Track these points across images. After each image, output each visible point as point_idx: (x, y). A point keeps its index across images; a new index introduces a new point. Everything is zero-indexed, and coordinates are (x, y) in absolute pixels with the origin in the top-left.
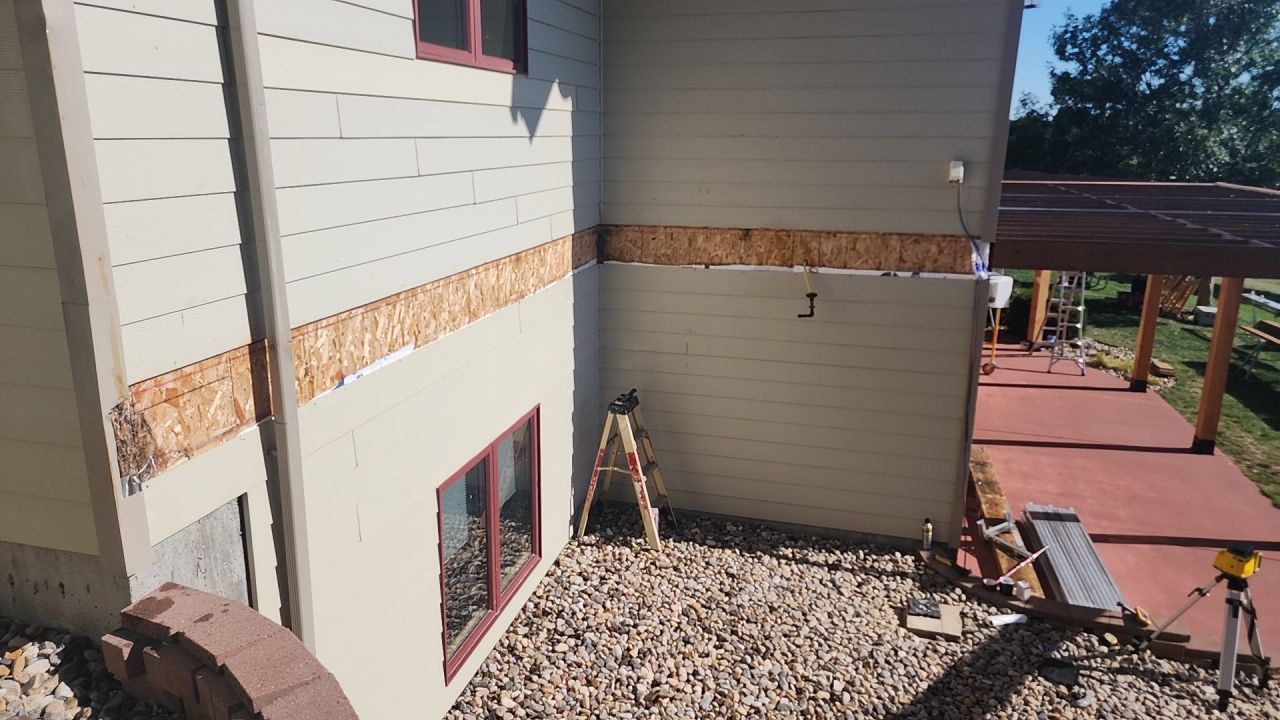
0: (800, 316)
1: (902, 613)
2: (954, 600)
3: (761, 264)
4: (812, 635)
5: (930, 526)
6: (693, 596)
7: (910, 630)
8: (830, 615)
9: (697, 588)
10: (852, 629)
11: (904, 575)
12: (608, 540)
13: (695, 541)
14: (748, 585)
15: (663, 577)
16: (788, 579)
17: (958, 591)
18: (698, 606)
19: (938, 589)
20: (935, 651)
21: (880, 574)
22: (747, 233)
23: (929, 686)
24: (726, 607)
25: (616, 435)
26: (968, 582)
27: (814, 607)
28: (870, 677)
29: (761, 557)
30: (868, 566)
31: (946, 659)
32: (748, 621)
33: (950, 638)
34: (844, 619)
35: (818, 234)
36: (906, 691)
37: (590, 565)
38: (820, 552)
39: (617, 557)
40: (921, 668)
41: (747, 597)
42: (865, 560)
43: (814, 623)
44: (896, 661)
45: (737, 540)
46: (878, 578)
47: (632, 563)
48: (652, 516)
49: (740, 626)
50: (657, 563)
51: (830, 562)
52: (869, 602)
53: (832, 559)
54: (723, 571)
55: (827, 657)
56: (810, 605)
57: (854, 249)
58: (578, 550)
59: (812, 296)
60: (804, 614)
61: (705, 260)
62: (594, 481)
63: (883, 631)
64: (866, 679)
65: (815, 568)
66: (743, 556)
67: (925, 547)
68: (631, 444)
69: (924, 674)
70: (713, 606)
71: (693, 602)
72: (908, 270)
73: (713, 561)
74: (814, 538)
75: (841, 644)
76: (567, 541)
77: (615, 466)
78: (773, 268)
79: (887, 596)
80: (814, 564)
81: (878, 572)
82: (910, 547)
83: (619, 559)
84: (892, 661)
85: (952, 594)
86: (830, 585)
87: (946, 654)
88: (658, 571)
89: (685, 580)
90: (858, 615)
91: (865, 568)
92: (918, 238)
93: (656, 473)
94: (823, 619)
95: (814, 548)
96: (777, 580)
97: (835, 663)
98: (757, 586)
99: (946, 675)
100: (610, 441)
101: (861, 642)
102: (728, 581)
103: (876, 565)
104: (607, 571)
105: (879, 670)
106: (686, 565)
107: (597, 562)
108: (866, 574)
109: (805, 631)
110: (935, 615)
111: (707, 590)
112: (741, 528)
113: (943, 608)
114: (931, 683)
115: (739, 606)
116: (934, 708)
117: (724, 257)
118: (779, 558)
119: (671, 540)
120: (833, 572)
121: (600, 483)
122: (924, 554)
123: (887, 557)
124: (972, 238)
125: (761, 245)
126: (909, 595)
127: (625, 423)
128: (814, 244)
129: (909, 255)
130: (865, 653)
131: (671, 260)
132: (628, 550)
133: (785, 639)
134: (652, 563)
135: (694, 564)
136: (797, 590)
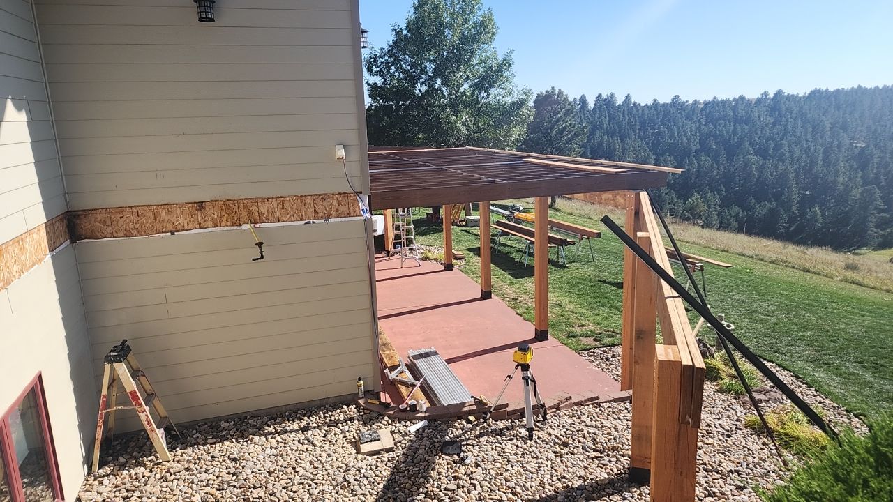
0: (254, 260)
1: (356, 445)
2: (384, 425)
3: (216, 226)
4: (303, 481)
5: (362, 382)
6: (207, 485)
7: (364, 454)
8: (311, 463)
9: (209, 478)
10: (328, 467)
11: (352, 419)
12: (122, 467)
13: (198, 444)
14: (248, 462)
15: (178, 480)
16: (276, 448)
17: (386, 418)
18: (213, 491)
19: (375, 421)
20: (382, 462)
21: (336, 424)
22: (201, 205)
23: (384, 485)
24: (236, 484)
25: (114, 381)
26: (390, 411)
27: (299, 461)
28: (347, 494)
29: (252, 439)
30: (327, 421)
31: (390, 464)
32: (255, 488)
33: (389, 450)
34: (321, 462)
35: (255, 200)
36: (371, 494)
37: (110, 491)
38: (294, 421)
39: (134, 477)
40: (377, 476)
41: (250, 471)
42: (325, 417)
43: (302, 472)
44: (361, 477)
45: (231, 432)
46: (335, 427)
47: (149, 477)
48: (159, 437)
49: (249, 494)
50: (172, 471)
51: (302, 426)
52: (334, 445)
53: (303, 424)
54: (226, 459)
55: (316, 492)
56: (296, 460)
57: (283, 208)
58: (96, 483)
59: (260, 244)
60: (294, 468)
61: (170, 229)
62: (101, 422)
63: (347, 461)
64: (346, 497)
65: (293, 434)
66: (239, 442)
67: (361, 397)
68: (130, 385)
69: (380, 479)
70: (226, 486)
71: (208, 490)
72: (322, 218)
73: (217, 453)
74: (287, 414)
75: (323, 480)
76: (83, 478)
77: (117, 405)
78: (226, 228)
79: (345, 437)
80: (292, 431)
81: (335, 422)
82: (351, 400)
83: (137, 479)
84: (358, 478)
85: (383, 422)
86: (306, 442)
87: (389, 461)
88: (173, 476)
89: (198, 475)
90: (329, 456)
91: (326, 423)
92: (324, 197)
93: (156, 402)
94: (307, 467)
95: (289, 420)
96: (268, 451)
97: (323, 494)
98: (255, 460)
99: (392, 473)
100: (110, 386)
101: (336, 473)
102: (232, 465)
103: (333, 418)
104: (127, 491)
105: (352, 487)
106: (195, 464)
107: (116, 487)
108: (328, 427)
109: (297, 479)
110: (377, 438)
111: (217, 477)
112: (232, 423)
113: (380, 432)
114: (384, 483)
115: (245, 480)
116: (390, 498)
117: (186, 225)
118: (265, 435)
119: (178, 449)
120: (306, 432)
121: (106, 422)
122: (361, 402)
123: (338, 411)
124: (357, 193)
125: (214, 213)
126: (358, 432)
127: (122, 369)
128: (254, 208)
129: (320, 208)
130: (340, 479)
131: (141, 232)
132: (142, 469)
133: (285, 490)
134: (167, 472)
135: (202, 461)
136: (284, 453)
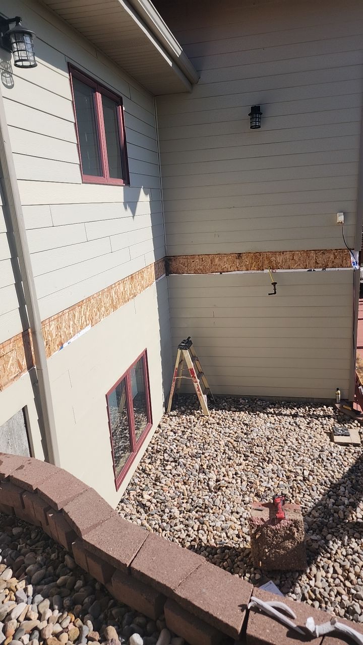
0: (269, 294)
1: (331, 435)
2: (354, 426)
3: (247, 270)
4: (290, 450)
5: (339, 392)
6: (229, 436)
7: (336, 443)
8: (297, 439)
9: (230, 432)
10: (309, 445)
11: (329, 417)
12: (183, 413)
13: (225, 409)
14: (255, 428)
15: (213, 428)
16: (274, 424)
17: (356, 422)
18: (232, 441)
19: (346, 422)
20: (350, 452)
21: (317, 417)
22: (239, 255)
23: (349, 469)
24: (246, 440)
25: (182, 360)
26: (360, 417)
27: (288, 436)
28: (320, 467)
29: (259, 414)
30: (311, 414)
31: (355, 455)
32: (258, 446)
33: (356, 445)
34: (304, 440)
35: (274, 253)
36: (339, 472)
37: (176, 426)
38: (287, 409)
39: (189, 420)
40: (344, 461)
41: (255, 435)
42: (309, 411)
43: (290, 444)
44: (332, 458)
45: (246, 407)
46: (317, 419)
47: (197, 423)
48: (204, 399)
49: (254, 449)
50: (209, 422)
51: (293, 414)
52: (314, 431)
53: (293, 412)
54: (242, 423)
55: (299, 460)
56: (287, 435)
57: (293, 259)
58: (169, 419)
59: (274, 284)
60: (285, 440)
61: (220, 270)
62: (174, 384)
63: (323, 445)
64: (319, 468)
65: (286, 417)
66: (250, 414)
67: (337, 402)
68: (191, 365)
69: (346, 463)
70: (240, 440)
71: (229, 439)
72: (320, 267)
73: (236, 418)
74: (283, 403)
75: (304, 453)
76: (163, 415)
77: (182, 375)
78: (253, 272)
79: (322, 428)
80: (285, 415)
81: (316, 416)
82: (330, 403)
83: (190, 422)
84: (330, 458)
85: (353, 424)
86: (294, 425)
87: (355, 452)
88: (210, 426)
89: (224, 429)
90: (310, 438)
91: (310, 415)
92: (324, 252)
93: (203, 377)
94: (294, 442)
95: (284, 408)
96: (268, 424)
97: (303, 462)
98: (259, 428)
99: (357, 462)
100: (180, 363)
101: (314, 451)
102: (245, 427)
103: (315, 413)
104: (185, 428)
105: (325, 464)
106: (223, 421)
107: (179, 424)
108: (311, 418)
109: (286, 448)
110: (347, 434)
111: (235, 433)
112: (247, 401)
113: (350, 430)
114: (350, 467)
115: (252, 439)
116: (353, 479)
117: (229, 268)
118: (267, 414)
119: (214, 410)
120: (295, 418)
121: (176, 384)
122: (337, 405)
123: (320, 409)
124: (350, 250)
125: (247, 261)
126: (333, 426)
127: (187, 354)
128: (273, 258)
129: (320, 260)
130: (316, 456)
131: (203, 271)
132: (193, 417)
133: (277, 453)
134: (206, 422)
135: (227, 421)
136: (279, 428)
